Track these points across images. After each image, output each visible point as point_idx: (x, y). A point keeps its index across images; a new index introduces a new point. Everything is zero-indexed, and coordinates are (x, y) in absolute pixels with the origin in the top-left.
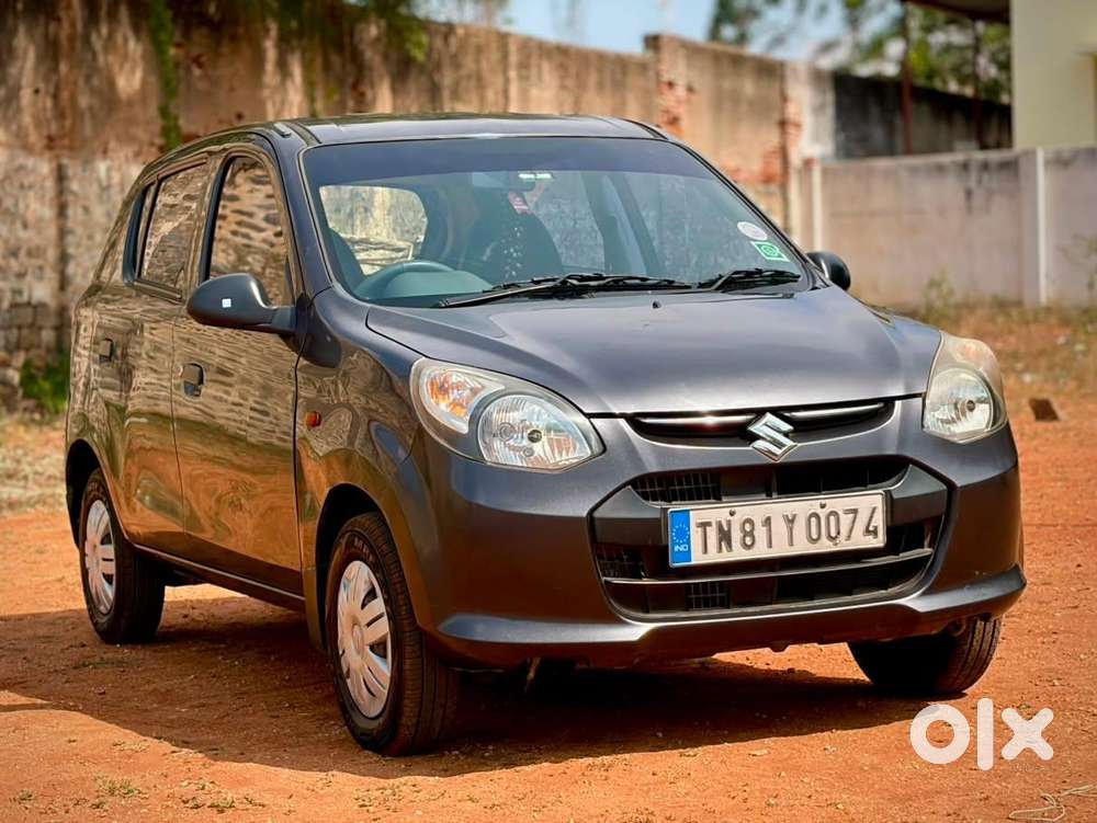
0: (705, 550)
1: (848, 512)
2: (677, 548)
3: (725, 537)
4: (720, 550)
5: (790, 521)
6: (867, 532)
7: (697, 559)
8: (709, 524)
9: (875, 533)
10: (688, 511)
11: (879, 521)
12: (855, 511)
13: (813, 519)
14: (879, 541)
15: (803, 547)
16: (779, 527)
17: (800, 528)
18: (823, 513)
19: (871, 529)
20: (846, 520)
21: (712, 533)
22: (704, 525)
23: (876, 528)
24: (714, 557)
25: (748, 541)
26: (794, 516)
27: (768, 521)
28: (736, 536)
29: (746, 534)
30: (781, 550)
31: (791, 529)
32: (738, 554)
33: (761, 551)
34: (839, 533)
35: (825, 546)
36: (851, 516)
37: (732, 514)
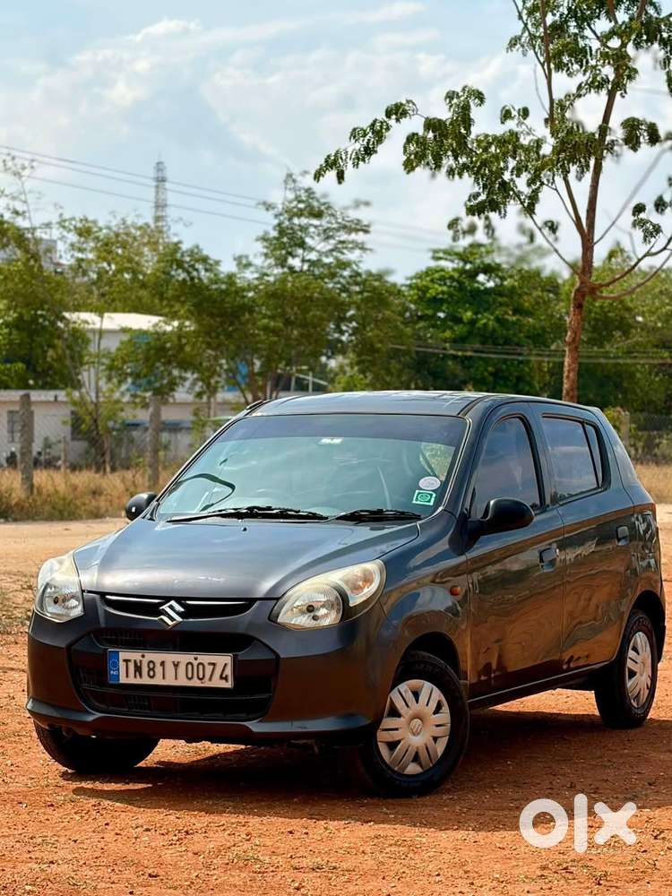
0: (127, 676)
1: (210, 664)
2: (112, 672)
3: (138, 669)
4: (135, 677)
5: (176, 665)
6: (221, 678)
7: (123, 680)
8: (129, 661)
10: (118, 652)
11: (229, 671)
12: (214, 664)
13: (190, 666)
14: (229, 685)
15: (182, 681)
16: (170, 669)
17: (182, 669)
18: (195, 663)
19: (224, 676)
20: (209, 669)
21: (131, 666)
22: (127, 661)
23: (226, 676)
24: (132, 680)
25: (152, 673)
26: (178, 662)
27: (163, 664)
28: (145, 670)
29: (150, 670)
30: (170, 681)
31: (176, 670)
32: (145, 680)
33: (158, 681)
34: (204, 676)
35: (196, 683)
36: (212, 667)
37: (143, 656)
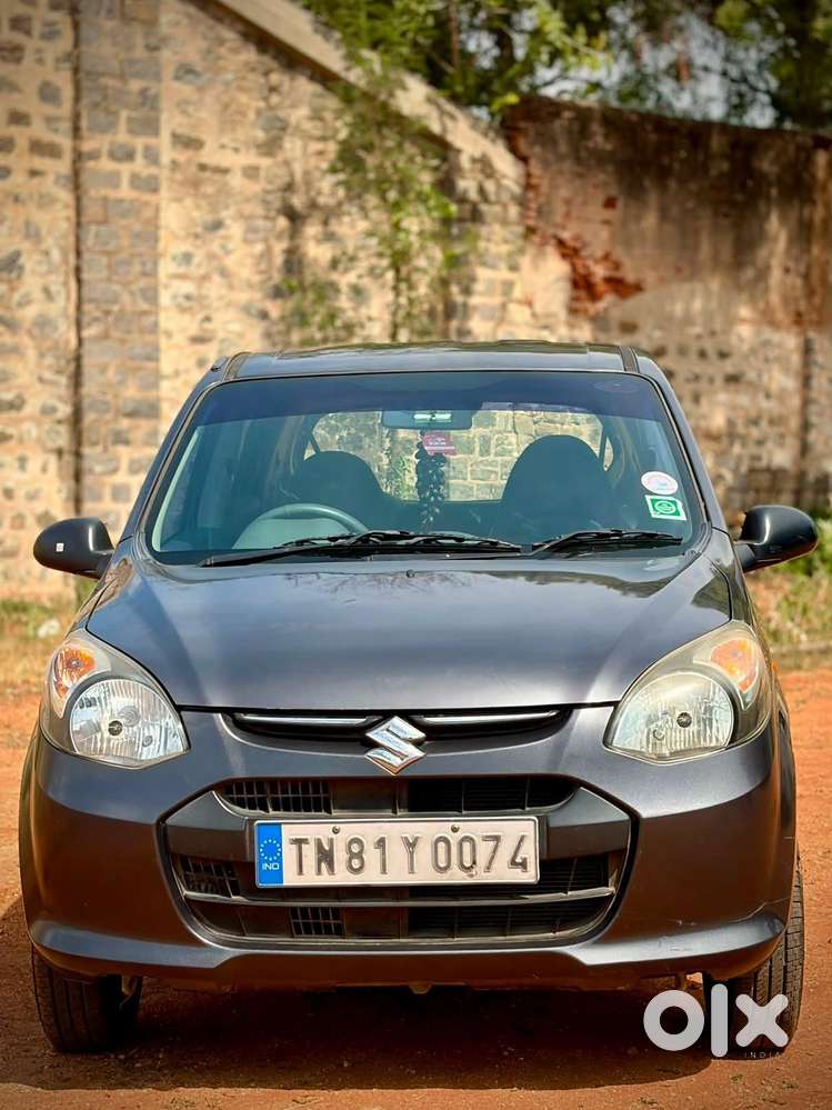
0: (300, 871)
1: (486, 838)
2: (265, 866)
3: (326, 856)
4: (319, 872)
5: (411, 845)
6: (513, 863)
7: (290, 879)
8: (305, 841)
9: (523, 865)
10: (280, 824)
11: (530, 852)
12: (497, 839)
13: (442, 845)
14: (531, 875)
15: (426, 876)
16: (397, 852)
17: (424, 853)
18: (454, 839)
19: (518, 860)
20: (484, 850)
21: (310, 852)
22: (299, 842)
23: (525, 860)
24: (310, 879)
25: (356, 864)
26: (416, 839)
27: (381, 843)
28: (340, 856)
29: (352, 856)
30: (398, 876)
31: (412, 854)
32: (342, 877)
33: (371, 877)
34: (474, 863)
35: (456, 877)
36: (492, 844)
37: (336, 831)
